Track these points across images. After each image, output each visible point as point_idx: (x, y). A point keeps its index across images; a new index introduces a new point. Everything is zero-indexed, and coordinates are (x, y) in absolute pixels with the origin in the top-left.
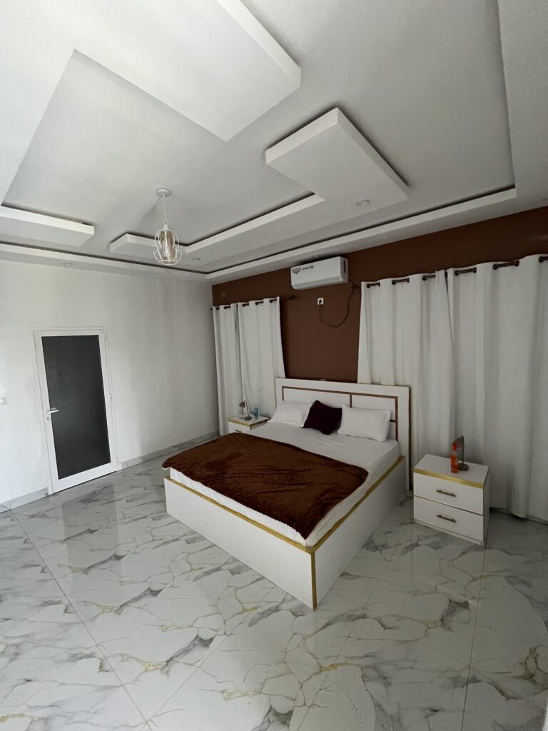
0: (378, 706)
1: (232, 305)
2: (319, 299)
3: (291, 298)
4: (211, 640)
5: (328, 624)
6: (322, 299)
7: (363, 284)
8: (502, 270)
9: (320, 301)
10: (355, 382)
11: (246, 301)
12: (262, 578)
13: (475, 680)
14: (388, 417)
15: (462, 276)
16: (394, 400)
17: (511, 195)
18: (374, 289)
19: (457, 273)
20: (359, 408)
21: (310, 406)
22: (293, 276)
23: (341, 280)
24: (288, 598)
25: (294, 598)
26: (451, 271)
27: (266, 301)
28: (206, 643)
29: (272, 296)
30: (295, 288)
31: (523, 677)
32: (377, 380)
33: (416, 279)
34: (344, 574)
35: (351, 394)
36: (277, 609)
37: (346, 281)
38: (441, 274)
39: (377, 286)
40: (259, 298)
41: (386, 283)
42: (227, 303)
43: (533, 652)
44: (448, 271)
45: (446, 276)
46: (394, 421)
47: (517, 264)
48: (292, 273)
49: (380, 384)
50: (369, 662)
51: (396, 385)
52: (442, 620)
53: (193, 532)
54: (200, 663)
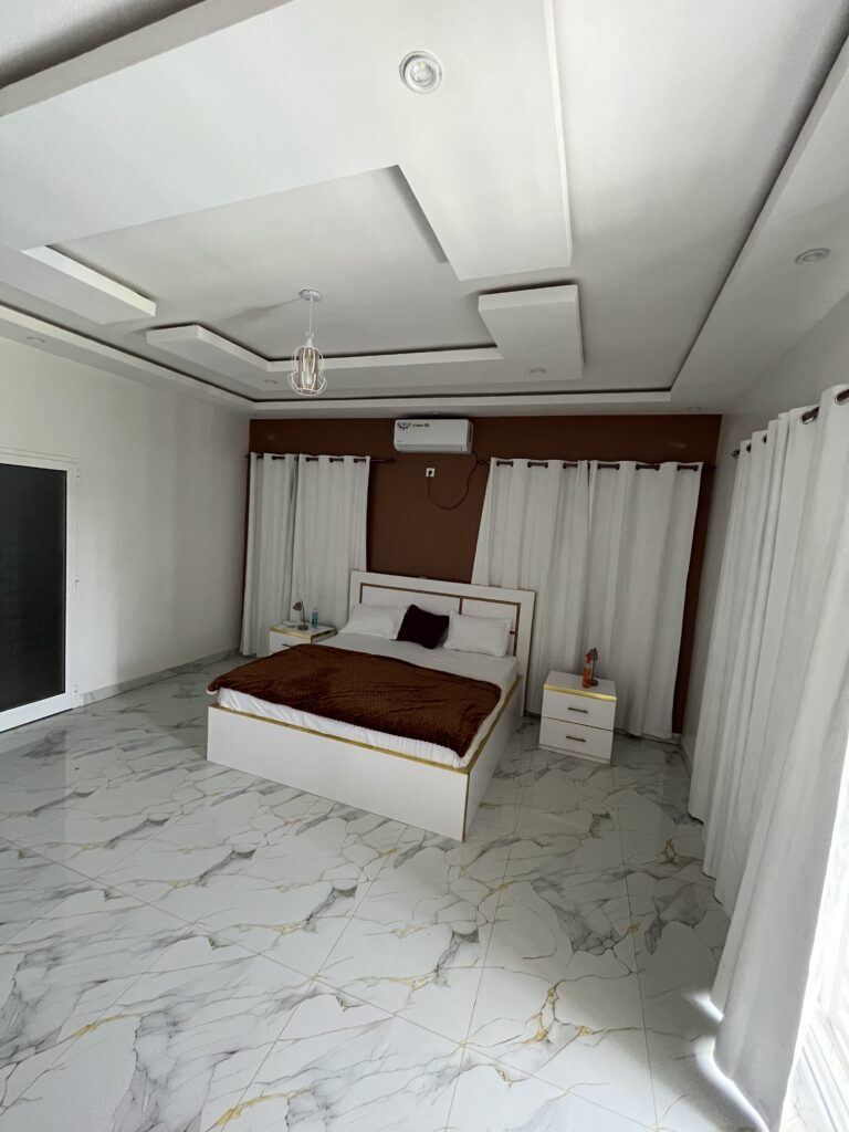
0: (557, 908)
1: (288, 456)
2: (428, 470)
3: (387, 461)
4: (354, 889)
5: (483, 852)
6: (433, 470)
7: (493, 460)
8: (643, 471)
9: (430, 472)
10: (469, 582)
11: (313, 454)
12: (387, 821)
13: (630, 872)
14: (508, 628)
15: (603, 470)
16: (516, 607)
17: (665, 397)
18: (504, 469)
19: (600, 467)
20: (470, 616)
21: (405, 611)
22: (397, 432)
23: (465, 449)
24: (428, 835)
25: (436, 835)
26: (594, 463)
27: (349, 459)
28: (351, 892)
29: (358, 454)
30: (398, 448)
31: (667, 862)
32: (496, 583)
33: (555, 465)
34: (482, 805)
35: (461, 598)
36: (421, 848)
37: (470, 453)
38: (583, 464)
39: (508, 466)
40: (336, 452)
41: (520, 463)
42: (279, 451)
43: (669, 843)
44: (591, 462)
45: (589, 467)
46: (515, 633)
47: (657, 468)
48: (396, 428)
49: (500, 587)
50: (536, 876)
51: (519, 589)
52: (591, 831)
53: (264, 781)
54: (351, 913)
